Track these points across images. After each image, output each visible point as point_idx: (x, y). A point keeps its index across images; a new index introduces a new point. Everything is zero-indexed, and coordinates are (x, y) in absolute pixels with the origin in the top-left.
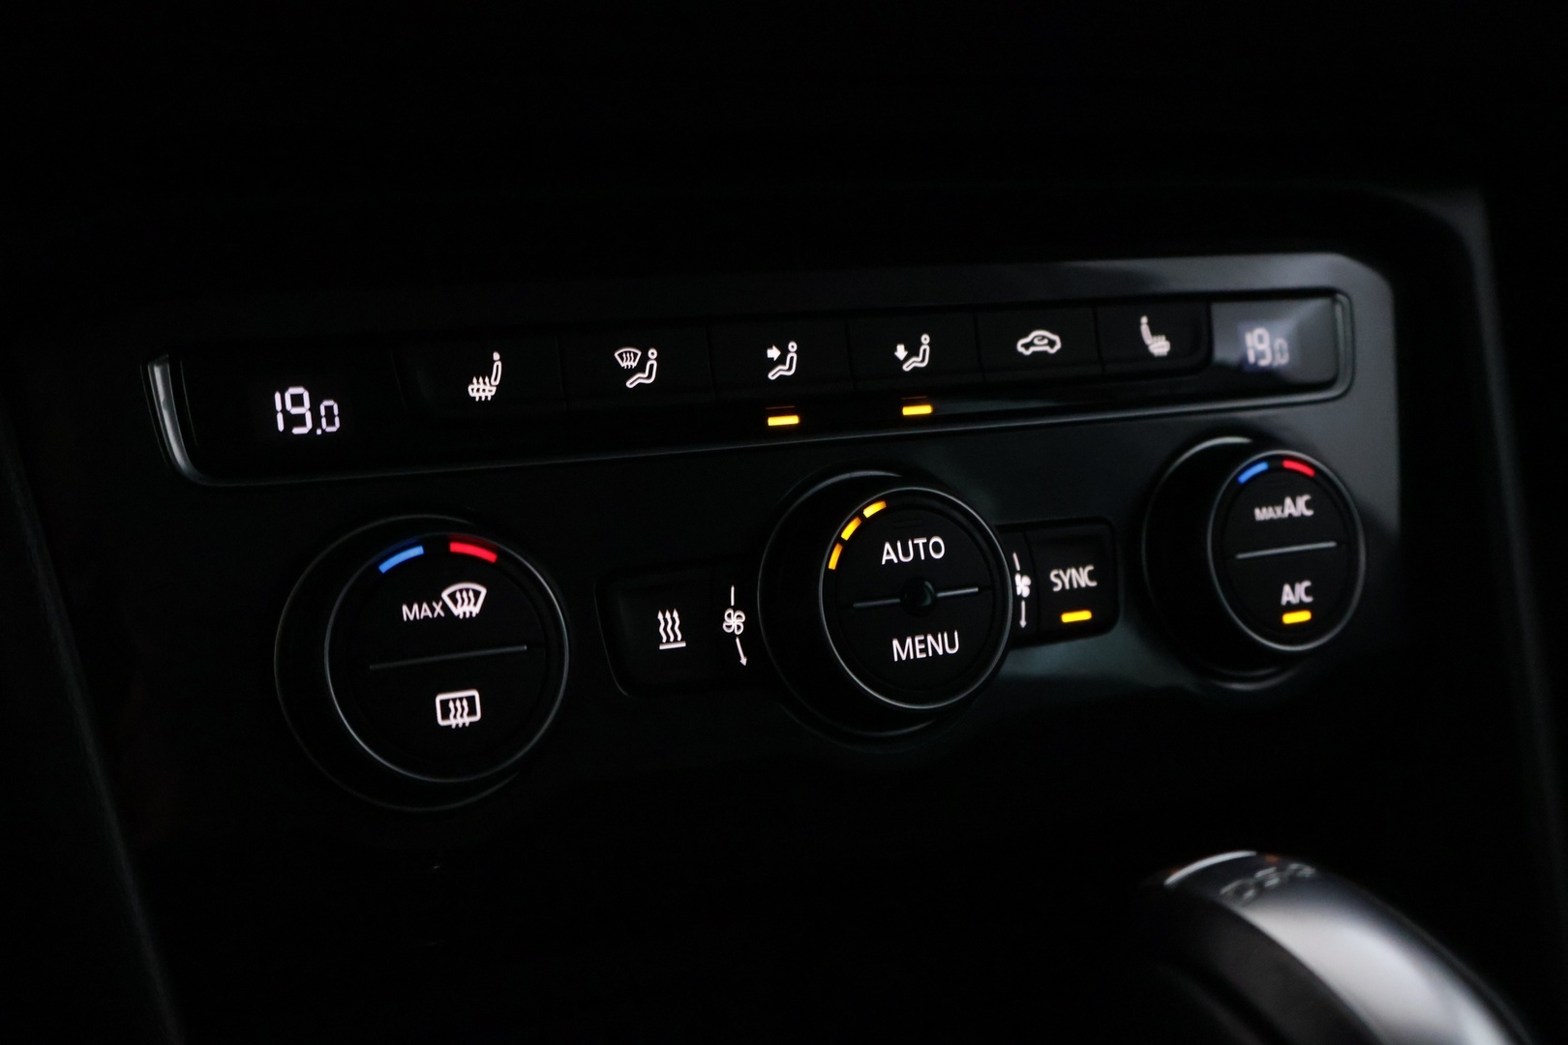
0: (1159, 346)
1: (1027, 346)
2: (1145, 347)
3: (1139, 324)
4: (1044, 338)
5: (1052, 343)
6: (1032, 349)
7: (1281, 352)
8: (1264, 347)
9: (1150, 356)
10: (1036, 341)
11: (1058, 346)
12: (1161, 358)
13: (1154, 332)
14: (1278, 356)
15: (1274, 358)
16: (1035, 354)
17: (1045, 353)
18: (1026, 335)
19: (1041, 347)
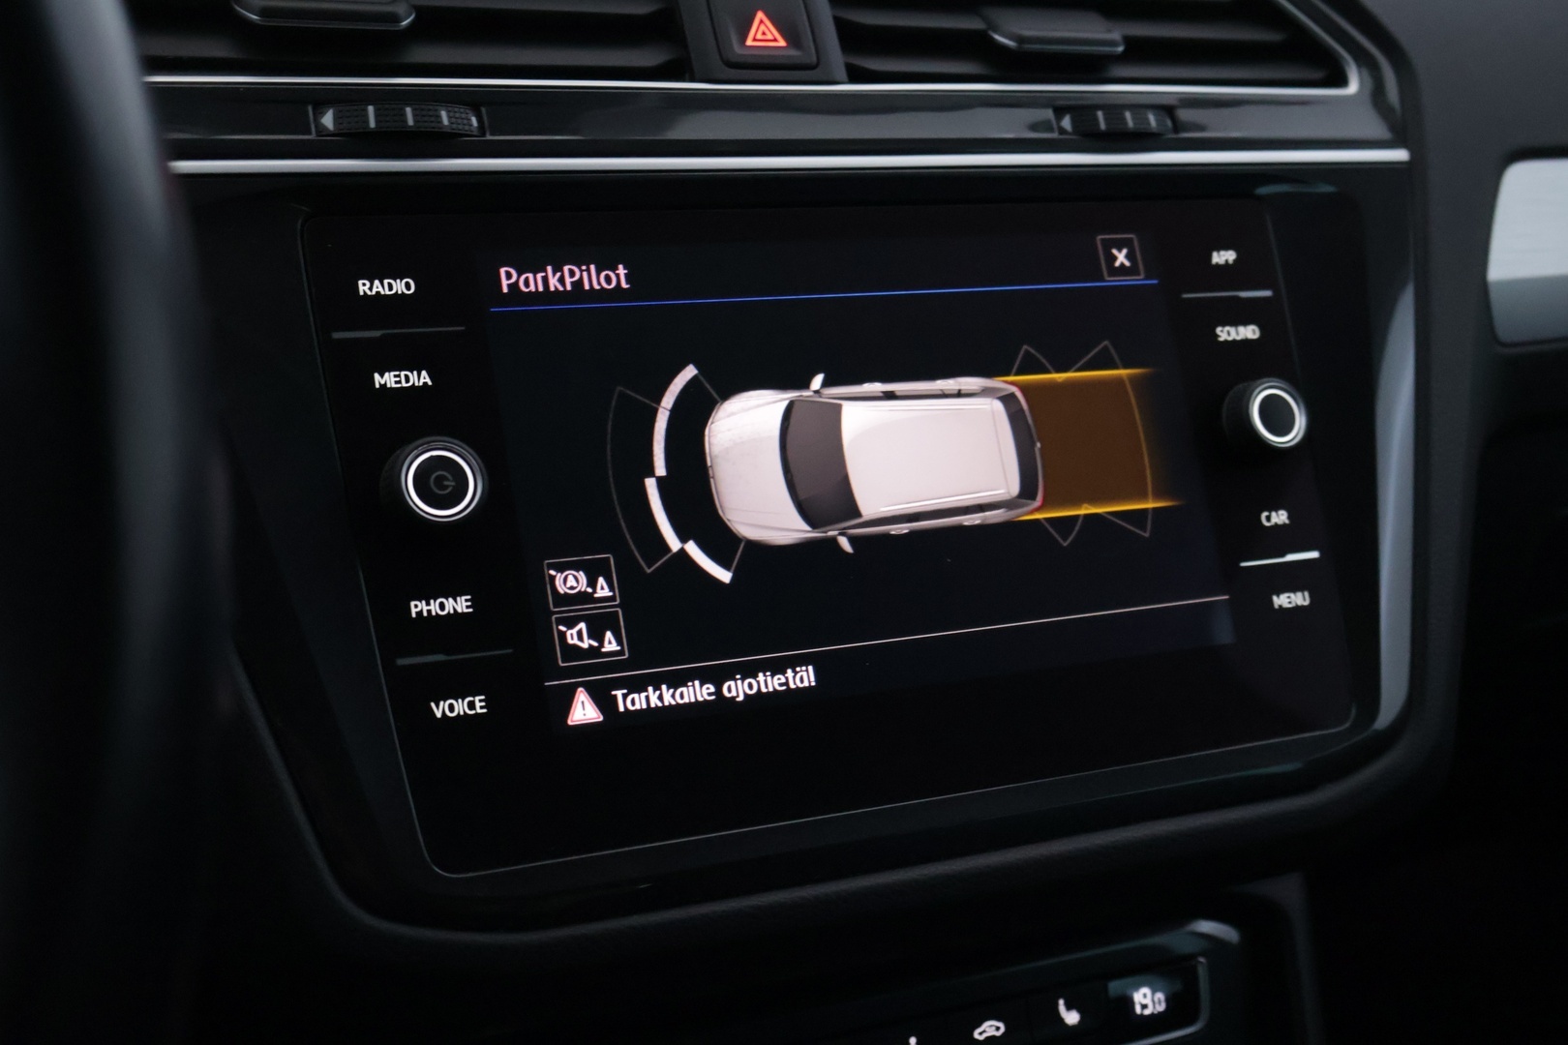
0: (1072, 1018)
1: (981, 1034)
2: (1061, 1020)
3: (1057, 1005)
4: (991, 1026)
5: (998, 1029)
6: (985, 1035)
7: (1160, 1002)
8: (1148, 1001)
9: (1066, 1025)
10: (987, 1030)
11: (1003, 1029)
12: (1074, 1027)
13: (1069, 1008)
14: (1157, 1006)
15: (1154, 1007)
16: (987, 1038)
17: (993, 1037)
18: (979, 1025)
19: (991, 1032)
